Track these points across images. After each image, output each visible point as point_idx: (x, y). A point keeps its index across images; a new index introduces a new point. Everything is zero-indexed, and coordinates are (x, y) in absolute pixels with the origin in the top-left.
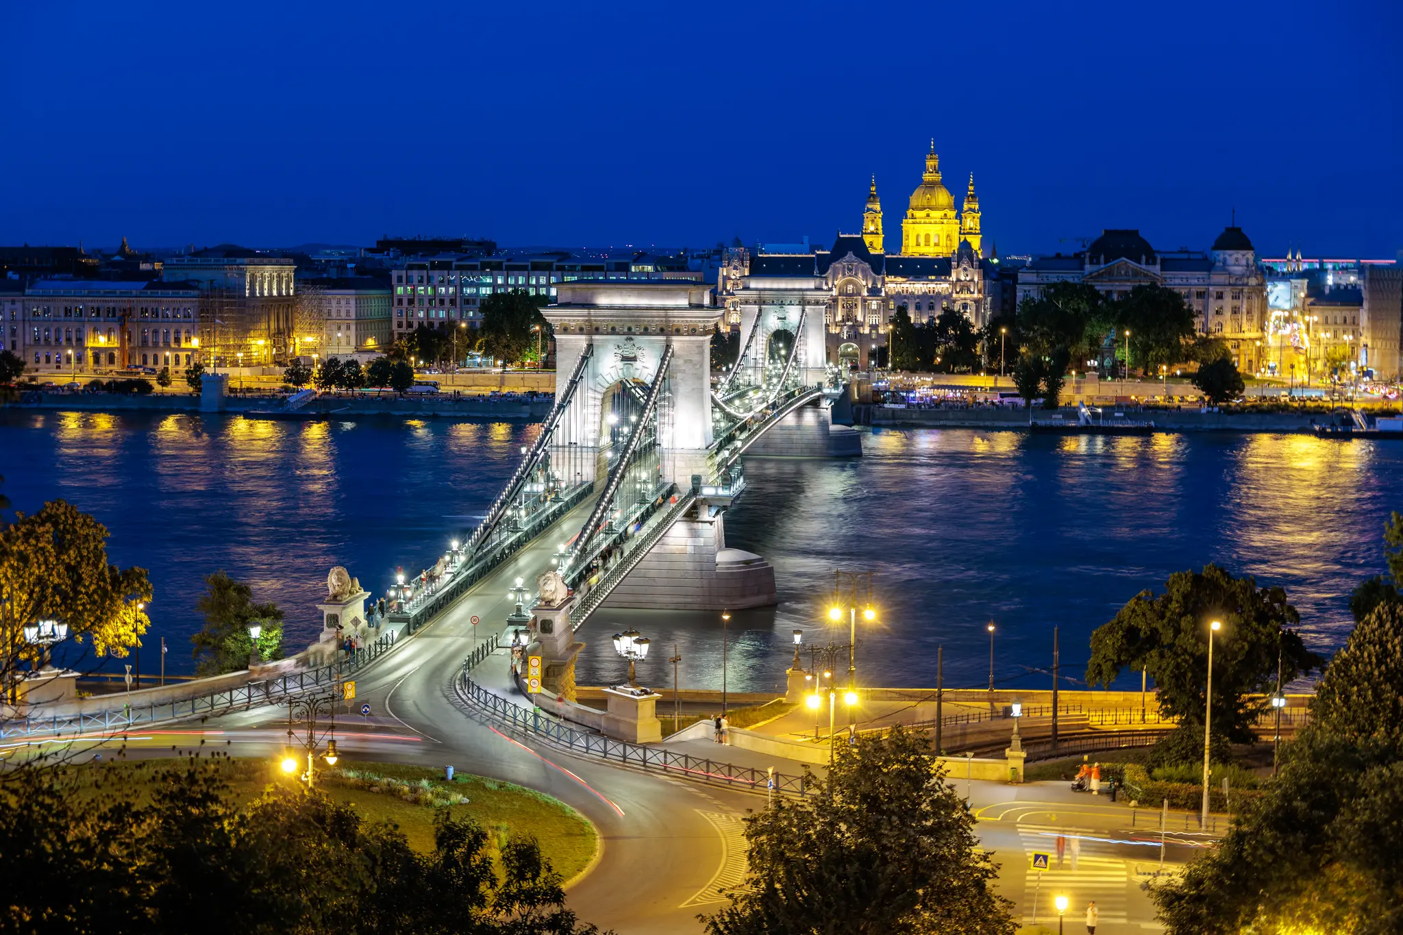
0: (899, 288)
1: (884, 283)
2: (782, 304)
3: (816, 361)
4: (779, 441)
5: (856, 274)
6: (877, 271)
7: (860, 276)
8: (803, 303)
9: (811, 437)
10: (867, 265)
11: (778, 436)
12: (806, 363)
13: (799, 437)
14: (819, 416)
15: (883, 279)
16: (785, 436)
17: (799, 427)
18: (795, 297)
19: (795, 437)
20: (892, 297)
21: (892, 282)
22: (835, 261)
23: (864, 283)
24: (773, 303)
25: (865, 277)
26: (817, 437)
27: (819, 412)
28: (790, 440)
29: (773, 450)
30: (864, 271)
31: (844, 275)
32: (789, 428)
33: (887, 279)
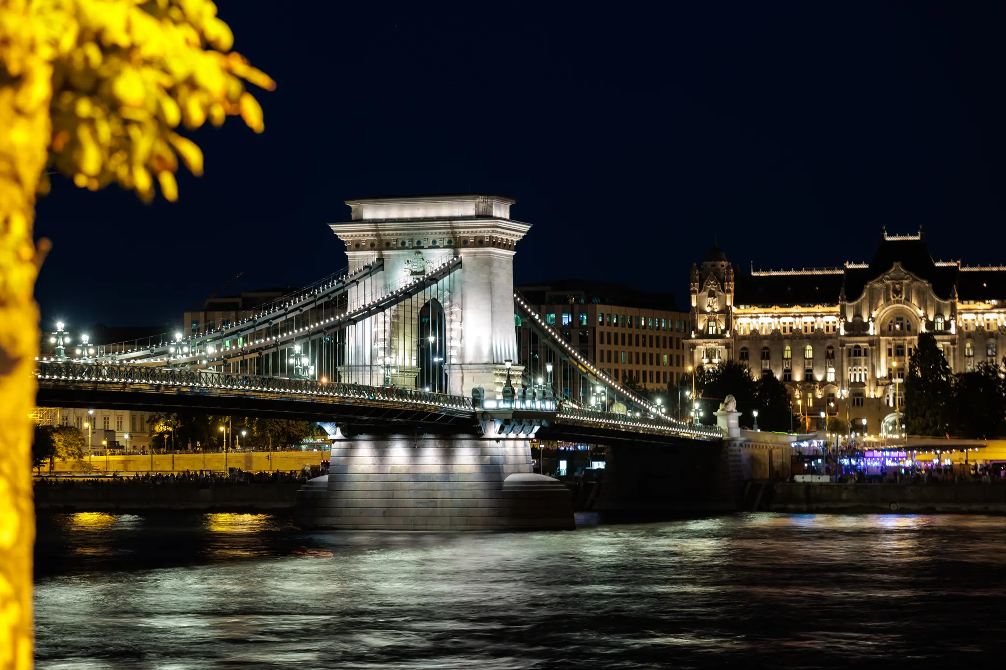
0: (981, 321)
1: (954, 313)
2: (418, 247)
3: (478, 350)
4: (411, 502)
5: (908, 299)
6: (943, 292)
7: (914, 301)
8: (456, 243)
9: (469, 494)
10: (926, 284)
11: (411, 494)
12: (462, 356)
13: (447, 494)
14: (483, 454)
15: (953, 306)
16: (421, 494)
17: (447, 476)
18: (439, 234)
19: (439, 494)
20: (969, 336)
21: (969, 311)
22: (872, 278)
23: (921, 313)
24: (403, 247)
25: (923, 304)
26: (481, 494)
27: (483, 447)
28: (431, 501)
29: (400, 521)
30: (921, 295)
31: (887, 300)
32: (428, 478)
33: (959, 306)
